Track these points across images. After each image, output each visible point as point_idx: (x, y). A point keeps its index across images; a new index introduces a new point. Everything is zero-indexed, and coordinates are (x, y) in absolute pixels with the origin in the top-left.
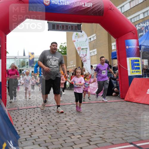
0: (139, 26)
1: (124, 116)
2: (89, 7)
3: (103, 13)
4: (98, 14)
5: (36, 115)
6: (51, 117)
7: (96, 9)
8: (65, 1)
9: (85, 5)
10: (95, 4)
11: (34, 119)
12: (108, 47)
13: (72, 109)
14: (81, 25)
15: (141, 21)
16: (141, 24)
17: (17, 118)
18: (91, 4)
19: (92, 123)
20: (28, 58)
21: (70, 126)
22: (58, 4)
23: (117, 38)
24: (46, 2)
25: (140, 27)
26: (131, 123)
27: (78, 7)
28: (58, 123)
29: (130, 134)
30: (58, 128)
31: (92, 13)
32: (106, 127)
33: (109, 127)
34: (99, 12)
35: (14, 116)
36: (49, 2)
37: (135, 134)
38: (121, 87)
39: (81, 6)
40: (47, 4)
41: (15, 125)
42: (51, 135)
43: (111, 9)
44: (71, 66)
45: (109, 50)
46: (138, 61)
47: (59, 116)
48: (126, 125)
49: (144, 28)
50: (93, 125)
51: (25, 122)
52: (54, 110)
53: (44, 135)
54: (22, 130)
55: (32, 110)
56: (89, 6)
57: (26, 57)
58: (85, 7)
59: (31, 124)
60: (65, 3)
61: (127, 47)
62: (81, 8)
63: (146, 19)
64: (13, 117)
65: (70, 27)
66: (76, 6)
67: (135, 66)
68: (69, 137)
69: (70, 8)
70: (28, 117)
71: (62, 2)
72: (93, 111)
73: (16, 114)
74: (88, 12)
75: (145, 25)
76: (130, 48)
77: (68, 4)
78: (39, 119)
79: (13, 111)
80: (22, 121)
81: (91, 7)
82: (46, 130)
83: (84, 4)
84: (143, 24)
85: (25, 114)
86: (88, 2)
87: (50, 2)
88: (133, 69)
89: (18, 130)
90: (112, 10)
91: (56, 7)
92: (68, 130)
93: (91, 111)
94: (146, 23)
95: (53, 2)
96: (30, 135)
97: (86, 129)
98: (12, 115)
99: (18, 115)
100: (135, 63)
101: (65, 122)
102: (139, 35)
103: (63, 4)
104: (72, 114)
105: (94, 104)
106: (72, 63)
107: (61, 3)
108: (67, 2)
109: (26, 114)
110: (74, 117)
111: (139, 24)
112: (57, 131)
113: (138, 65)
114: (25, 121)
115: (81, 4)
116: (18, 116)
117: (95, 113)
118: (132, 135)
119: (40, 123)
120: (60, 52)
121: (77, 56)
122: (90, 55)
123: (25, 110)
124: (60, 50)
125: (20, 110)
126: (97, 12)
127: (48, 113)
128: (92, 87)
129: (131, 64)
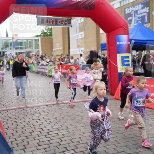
0: (129, 9)
1: (115, 122)
2: (79, 2)
3: (94, 8)
4: (89, 9)
5: (27, 119)
6: (42, 123)
7: (87, 3)
11: (25, 124)
12: (95, 30)
13: (62, 111)
14: (71, 19)
15: (131, 4)
16: (130, 7)
17: (7, 124)
19: (84, 133)
20: (11, 40)
21: (62, 136)
23: (108, 33)
25: (129, 11)
26: (122, 133)
27: (68, 1)
28: (50, 132)
29: (121, 148)
30: (51, 140)
31: (83, 7)
34: (89, 6)
35: (4, 119)
37: (126, 149)
38: (111, 83)
41: (7, 134)
42: (44, 149)
43: (102, 3)
44: (57, 49)
45: (97, 34)
46: (128, 57)
47: (50, 122)
48: (117, 135)
49: (134, 12)
50: (84, 135)
51: (16, 130)
52: (44, 112)
53: (38, 150)
54: (15, 141)
55: (22, 111)
58: (74, 1)
59: (22, 132)
61: (118, 43)
62: (71, 3)
63: (136, 3)
64: (3, 122)
65: (59, 22)
67: (126, 63)
68: (62, 152)
69: (60, 2)
70: (19, 121)
72: (83, 114)
73: (5, 116)
74: (79, 6)
75: (135, 9)
76: (120, 44)
78: (30, 125)
79: (2, 112)
80: (13, 128)
81: (82, 1)
82: (38, 141)
84: (133, 8)
85: (14, 117)
88: (123, 66)
89: (11, 142)
90: (104, 4)
92: (61, 143)
93: (82, 114)
94: (135, 7)
96: (23, 149)
97: (79, 142)
98: (1, 118)
99: (8, 118)
100: (125, 59)
101: (57, 130)
102: (128, 20)
104: (63, 118)
106: (58, 46)
109: (16, 117)
110: (65, 123)
111: (128, 8)
112: (51, 143)
113: (128, 61)
114: (16, 127)
116: (7, 120)
118: (123, 151)
119: (31, 131)
120: (45, 33)
121: (63, 38)
122: (77, 38)
123: (14, 110)
124: (46, 31)
125: (9, 111)
126: (88, 6)
127: (38, 117)
128: (80, 79)
129: (121, 60)
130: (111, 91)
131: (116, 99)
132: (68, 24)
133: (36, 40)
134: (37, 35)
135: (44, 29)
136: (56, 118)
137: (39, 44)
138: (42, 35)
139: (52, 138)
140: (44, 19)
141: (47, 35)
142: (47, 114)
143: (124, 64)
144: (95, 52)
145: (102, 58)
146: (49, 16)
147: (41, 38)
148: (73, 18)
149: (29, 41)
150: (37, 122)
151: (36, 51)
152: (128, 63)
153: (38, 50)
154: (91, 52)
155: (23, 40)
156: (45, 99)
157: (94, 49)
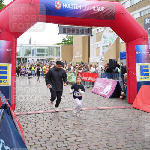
1: (133, 132)
2: (101, 12)
3: (114, 18)
4: (109, 19)
5: (46, 124)
6: (60, 128)
7: (108, 13)
8: (77, 5)
9: (97, 10)
10: (107, 8)
11: (44, 129)
17: (27, 128)
18: (103, 8)
19: (102, 141)
20: (34, 47)
21: (80, 143)
22: (70, 8)
23: (128, 42)
24: (57, 6)
26: (140, 143)
27: (90, 11)
28: (68, 138)
30: (69, 146)
31: (103, 17)
32: (115, 147)
33: (118, 147)
35: (24, 123)
36: (60, 6)
38: (129, 91)
39: (93, 10)
40: (59, 8)
41: (26, 138)
43: (122, 13)
44: (77, 57)
46: (148, 67)
47: (69, 128)
48: (134, 145)
50: (102, 143)
51: (35, 134)
52: (63, 118)
54: (34, 145)
55: (41, 115)
56: (101, 10)
57: (32, 46)
58: (96, 11)
59: (41, 136)
60: (77, 7)
61: (137, 53)
62: (92, 13)
64: (23, 126)
65: (80, 31)
66: (87, 10)
67: (145, 73)
69: (81, 12)
70: (38, 126)
71: (74, 6)
72: (101, 122)
73: (25, 120)
74: (100, 16)
76: (140, 54)
77: (80, 9)
78: (49, 130)
79: (23, 116)
80: (32, 132)
81: (103, 11)
82: (56, 147)
83: (96, 8)
85: (34, 121)
86: (100, 6)
87: (62, 6)
88: (142, 75)
89: (29, 146)
90: (124, 14)
91: (67, 11)
93: (99, 122)
95: (64, 6)
97: (96, 149)
98: (22, 122)
99: (28, 122)
100: (144, 69)
101: (75, 136)
102: (148, 30)
103: (75, 8)
105: (102, 111)
106: (78, 54)
107: (72, 7)
108: (79, 6)
110: (83, 130)
111: (149, 18)
112: (68, 149)
114: (35, 131)
115: (92, 8)
116: (28, 124)
117: (104, 125)
119: (50, 137)
120: (66, 41)
121: (84, 46)
122: (97, 47)
123: (34, 115)
124: (67, 39)
125: (29, 115)
126: (109, 16)
127: (57, 122)
128: (99, 87)
129: (140, 70)
130: (129, 99)
131: (134, 108)
132: (89, 33)
133: (57, 48)
134: (58, 43)
135: (66, 37)
136: (74, 124)
137: (60, 52)
138: (63, 43)
139: (70, 144)
140: (65, 28)
141: (68, 43)
142: (66, 120)
143: (143, 73)
144: (114, 61)
145: (121, 67)
146: (71, 25)
147: (62, 46)
148: (93, 27)
149: (51, 49)
150: (56, 127)
151: (57, 59)
152: (147, 72)
153: (59, 57)
154: (111, 60)
155: (45, 47)
156: (65, 105)
157: (113, 57)
